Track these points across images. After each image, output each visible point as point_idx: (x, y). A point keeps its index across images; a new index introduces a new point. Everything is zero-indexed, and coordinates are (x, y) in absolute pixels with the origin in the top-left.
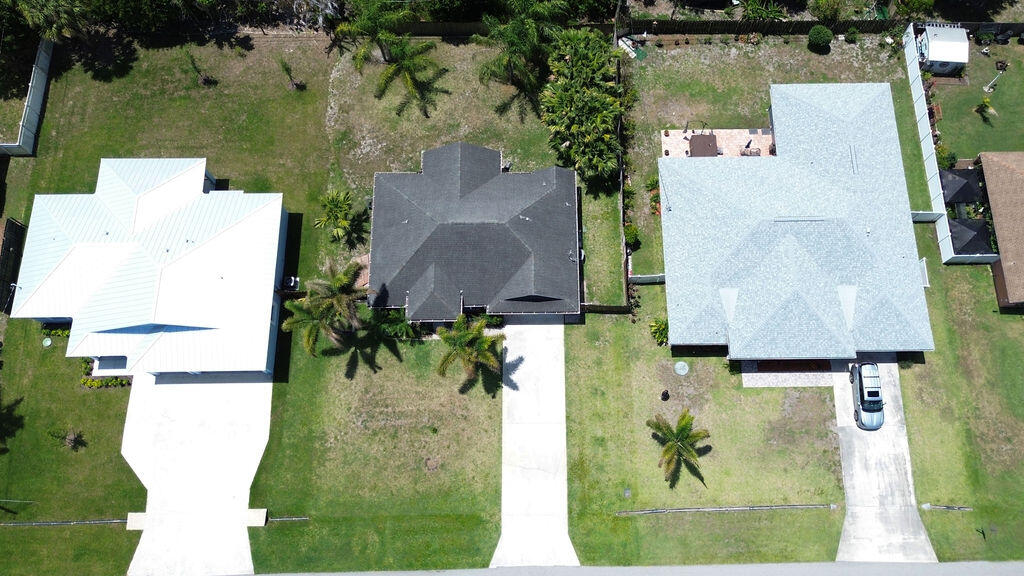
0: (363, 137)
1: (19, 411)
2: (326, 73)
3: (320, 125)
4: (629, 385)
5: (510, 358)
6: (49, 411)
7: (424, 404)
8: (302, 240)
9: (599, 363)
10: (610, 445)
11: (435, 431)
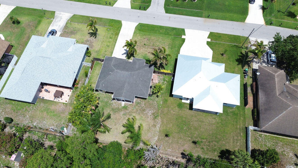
0: (150, 116)
1: (237, 63)
2: (159, 139)
3: (162, 122)
4: (101, 46)
5: (125, 55)
6: (230, 61)
7: (146, 49)
8: (170, 90)
9: (105, 51)
10: (109, 37)
11: (145, 44)
